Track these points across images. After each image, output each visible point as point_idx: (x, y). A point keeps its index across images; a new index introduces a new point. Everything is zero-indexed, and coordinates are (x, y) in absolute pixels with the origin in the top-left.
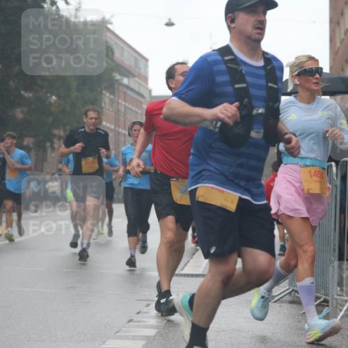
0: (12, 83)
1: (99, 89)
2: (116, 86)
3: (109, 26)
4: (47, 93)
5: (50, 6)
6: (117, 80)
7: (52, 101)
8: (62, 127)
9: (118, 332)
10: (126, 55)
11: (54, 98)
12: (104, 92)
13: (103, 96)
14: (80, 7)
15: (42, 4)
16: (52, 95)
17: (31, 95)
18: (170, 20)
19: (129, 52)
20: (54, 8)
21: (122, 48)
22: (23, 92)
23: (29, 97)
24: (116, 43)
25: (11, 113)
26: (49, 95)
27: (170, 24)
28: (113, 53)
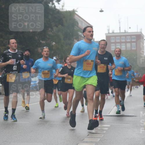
0: (36, 37)
1: (72, 39)
2: (80, 37)
3: (76, 13)
4: (51, 41)
5: (51, 5)
6: (80, 35)
7: (53, 45)
8: (57, 55)
9: (83, 140)
10: (83, 24)
11: (54, 43)
12: (75, 40)
13: (74, 42)
14: (64, 5)
15: (48, 4)
16: (53, 42)
17: (44, 42)
18: (101, 9)
19: (84, 23)
20: (53, 6)
21: (82, 22)
22: (41, 41)
23: (44, 43)
24: (79, 20)
25: (36, 50)
26: (52, 42)
27: (101, 11)
28: (78, 24)
